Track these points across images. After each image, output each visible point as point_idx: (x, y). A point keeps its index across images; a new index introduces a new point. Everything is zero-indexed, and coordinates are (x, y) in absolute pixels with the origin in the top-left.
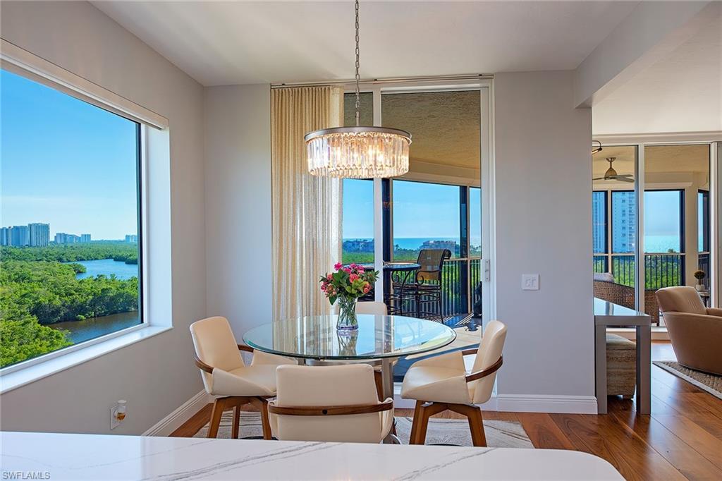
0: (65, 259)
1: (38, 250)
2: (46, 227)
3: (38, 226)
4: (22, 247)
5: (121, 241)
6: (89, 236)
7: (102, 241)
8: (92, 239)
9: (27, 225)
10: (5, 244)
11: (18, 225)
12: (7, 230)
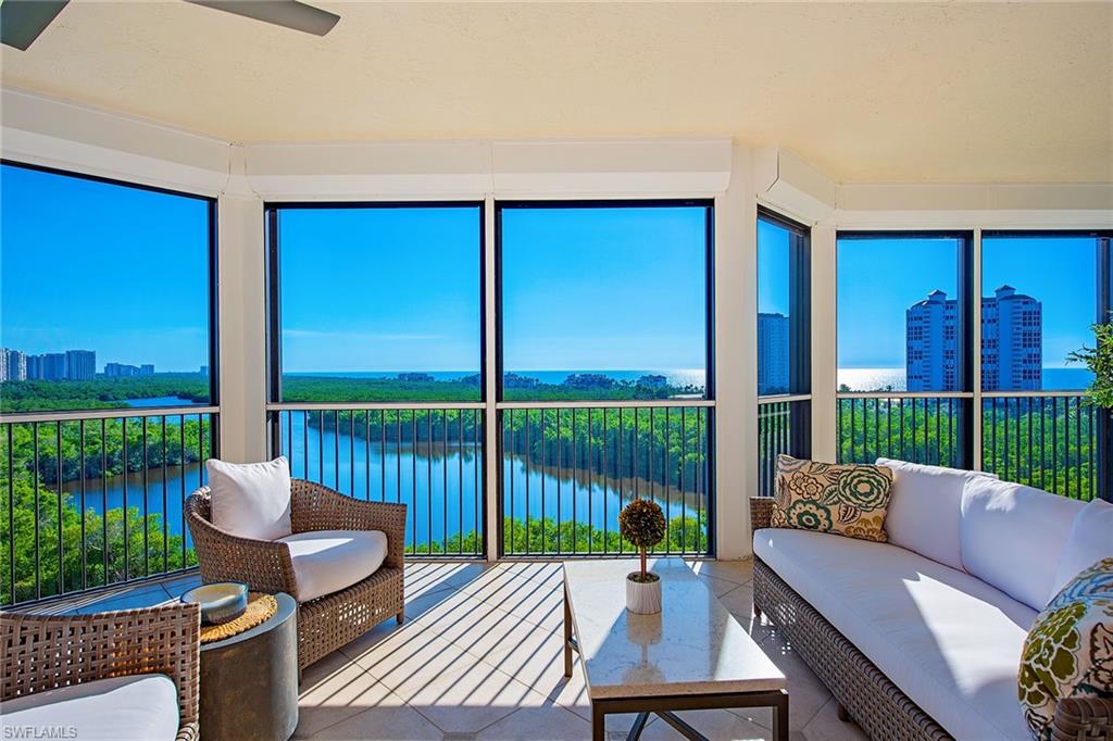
0: (111, 397)
1: (76, 384)
2: (92, 355)
3: (79, 354)
4: (57, 381)
5: (194, 374)
6: (152, 367)
7: (170, 373)
8: (156, 371)
9: (64, 352)
10: (35, 376)
11: (54, 352)
12: (38, 359)
